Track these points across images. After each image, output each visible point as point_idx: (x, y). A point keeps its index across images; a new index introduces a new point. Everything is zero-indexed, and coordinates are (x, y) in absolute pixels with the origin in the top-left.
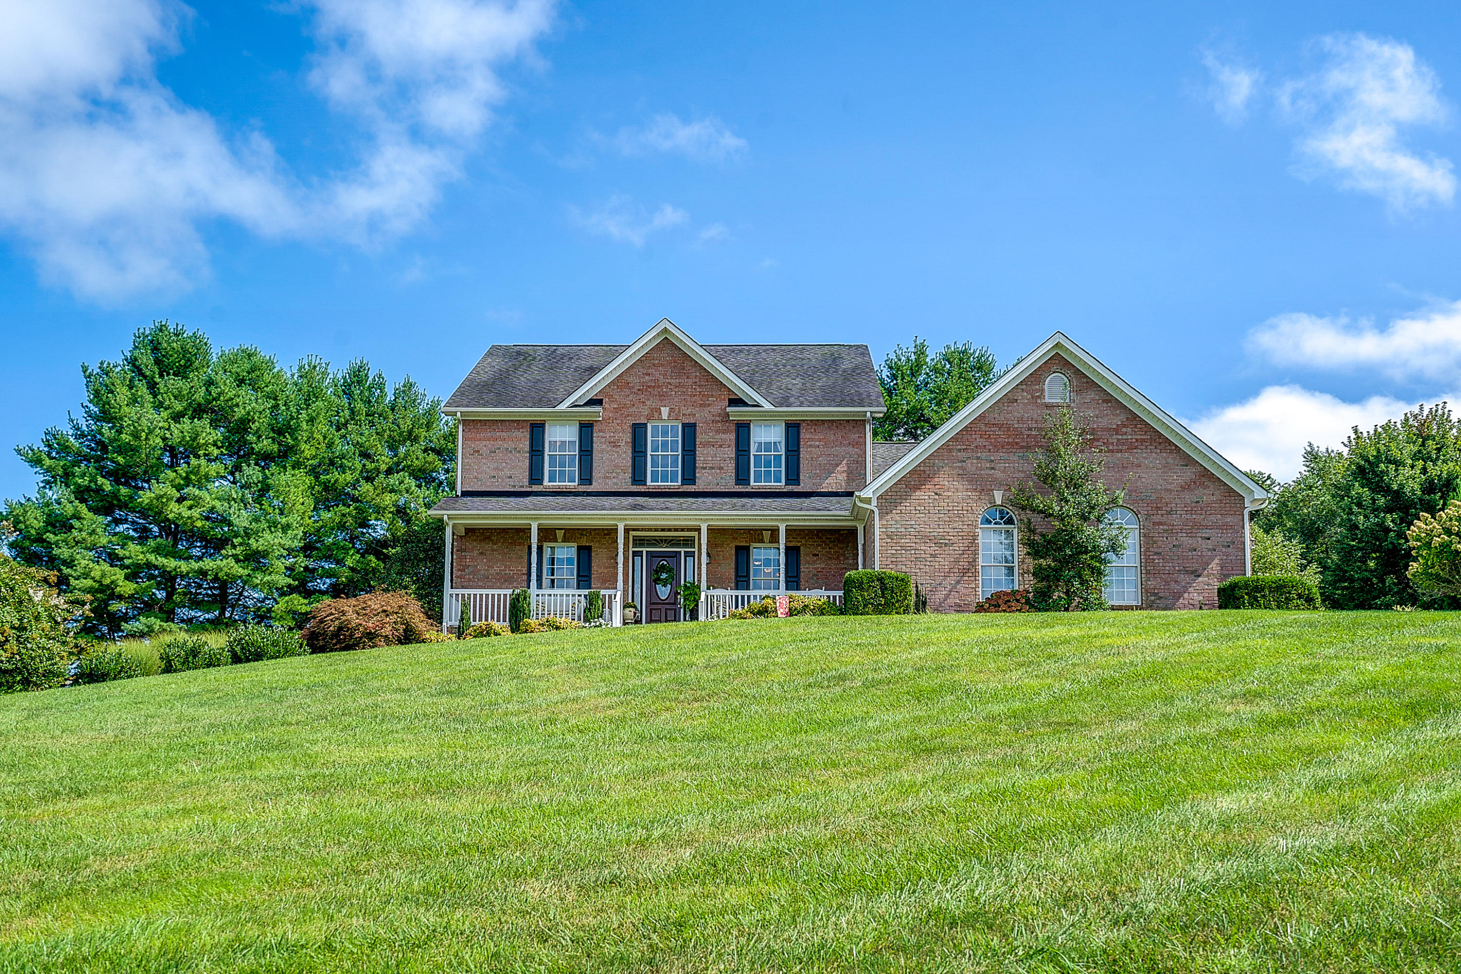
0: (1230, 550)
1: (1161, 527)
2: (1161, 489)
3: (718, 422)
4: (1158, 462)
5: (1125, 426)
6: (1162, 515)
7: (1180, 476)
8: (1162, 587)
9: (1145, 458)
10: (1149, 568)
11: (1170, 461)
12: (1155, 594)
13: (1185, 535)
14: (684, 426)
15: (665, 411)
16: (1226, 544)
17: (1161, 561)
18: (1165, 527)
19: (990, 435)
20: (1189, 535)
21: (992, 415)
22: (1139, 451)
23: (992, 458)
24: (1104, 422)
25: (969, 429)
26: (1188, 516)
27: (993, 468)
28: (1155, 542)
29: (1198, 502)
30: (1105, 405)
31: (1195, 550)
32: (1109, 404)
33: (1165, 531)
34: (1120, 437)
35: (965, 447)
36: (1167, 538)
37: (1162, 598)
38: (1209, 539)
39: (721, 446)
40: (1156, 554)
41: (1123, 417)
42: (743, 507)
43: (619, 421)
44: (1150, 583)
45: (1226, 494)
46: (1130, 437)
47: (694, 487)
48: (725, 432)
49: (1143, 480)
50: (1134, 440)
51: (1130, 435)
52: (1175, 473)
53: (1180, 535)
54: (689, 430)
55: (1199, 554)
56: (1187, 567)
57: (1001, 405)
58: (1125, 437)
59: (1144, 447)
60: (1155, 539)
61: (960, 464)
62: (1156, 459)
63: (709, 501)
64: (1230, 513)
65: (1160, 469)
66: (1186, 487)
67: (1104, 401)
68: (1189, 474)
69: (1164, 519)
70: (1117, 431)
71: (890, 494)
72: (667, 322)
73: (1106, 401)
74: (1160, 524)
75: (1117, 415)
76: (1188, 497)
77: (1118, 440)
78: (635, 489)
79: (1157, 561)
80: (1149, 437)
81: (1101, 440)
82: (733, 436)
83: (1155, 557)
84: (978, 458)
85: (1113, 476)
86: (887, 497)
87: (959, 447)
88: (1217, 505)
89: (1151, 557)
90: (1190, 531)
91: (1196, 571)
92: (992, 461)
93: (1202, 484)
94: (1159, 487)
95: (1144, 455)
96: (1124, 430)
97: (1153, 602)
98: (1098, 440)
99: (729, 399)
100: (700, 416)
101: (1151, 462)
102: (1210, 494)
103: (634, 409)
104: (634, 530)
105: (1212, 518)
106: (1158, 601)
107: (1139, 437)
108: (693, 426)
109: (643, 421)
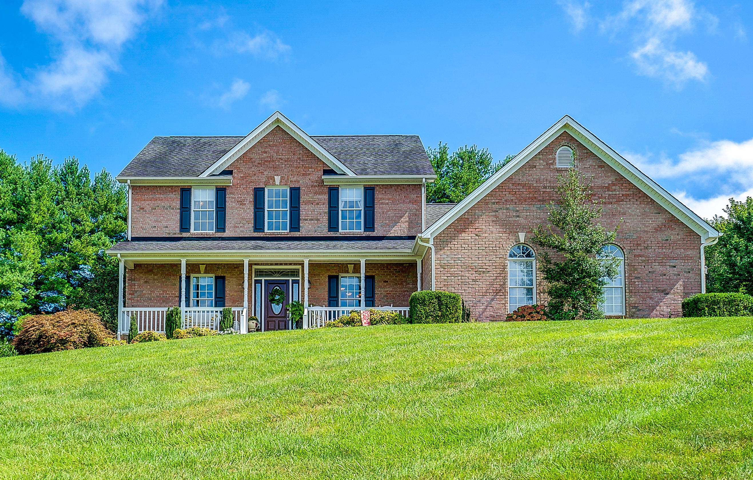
0: (690, 275)
1: (640, 258)
2: (641, 231)
3: (315, 186)
4: (638, 211)
5: (614, 185)
6: (641, 250)
7: (654, 221)
8: (641, 302)
9: (629, 208)
10: (631, 288)
11: (647, 210)
12: (635, 307)
13: (657, 264)
14: (291, 189)
15: (277, 179)
16: (687, 270)
17: (640, 283)
18: (643, 258)
19: (516, 192)
20: (661, 264)
21: (517, 177)
22: (625, 203)
23: (518, 209)
24: (599, 182)
25: (501, 188)
26: (660, 251)
27: (518, 216)
28: (636, 270)
29: (667, 240)
30: (600, 169)
31: (665, 275)
32: (603, 169)
33: (643, 261)
34: (611, 193)
35: (498, 201)
36: (644, 267)
37: (641, 310)
38: (675, 267)
39: (318, 204)
40: (637, 278)
41: (613, 178)
42: (334, 247)
43: (244, 186)
44: (632, 299)
45: (688, 234)
46: (618, 193)
47: (299, 233)
48: (321, 193)
49: (627, 224)
50: (621, 195)
51: (618, 192)
52: (651, 219)
53: (654, 264)
54: (295, 193)
55: (668, 278)
56: (659, 288)
57: (524, 170)
58: (614, 193)
59: (628, 200)
60: (635, 267)
61: (494, 214)
62: (637, 209)
63: (310, 243)
64: (690, 247)
65: (640, 216)
66: (658, 229)
67: (599, 167)
68: (661, 219)
69: (642, 253)
70: (608, 188)
71: (443, 235)
72: (279, 114)
73: (601, 167)
74: (640, 256)
75: (608, 177)
76: (660, 237)
77: (609, 195)
78: (256, 235)
79: (637, 283)
80: (632, 193)
81: (597, 195)
82: (326, 197)
83: (636, 280)
84: (507, 209)
85: (605, 221)
86: (441, 238)
87: (493, 201)
88: (680, 242)
89: (633, 280)
90: (661, 261)
91: (665, 290)
92: (517, 211)
93: (670, 227)
94: (639, 229)
95: (628, 206)
96: (614, 187)
97: (634, 313)
98: (595, 195)
99: (324, 170)
100: (303, 182)
101: (633, 211)
102: (676, 234)
103: (255, 177)
104: (255, 264)
105: (678, 251)
106: (638, 313)
107: (624, 193)
108: (298, 189)
109: (261, 186)
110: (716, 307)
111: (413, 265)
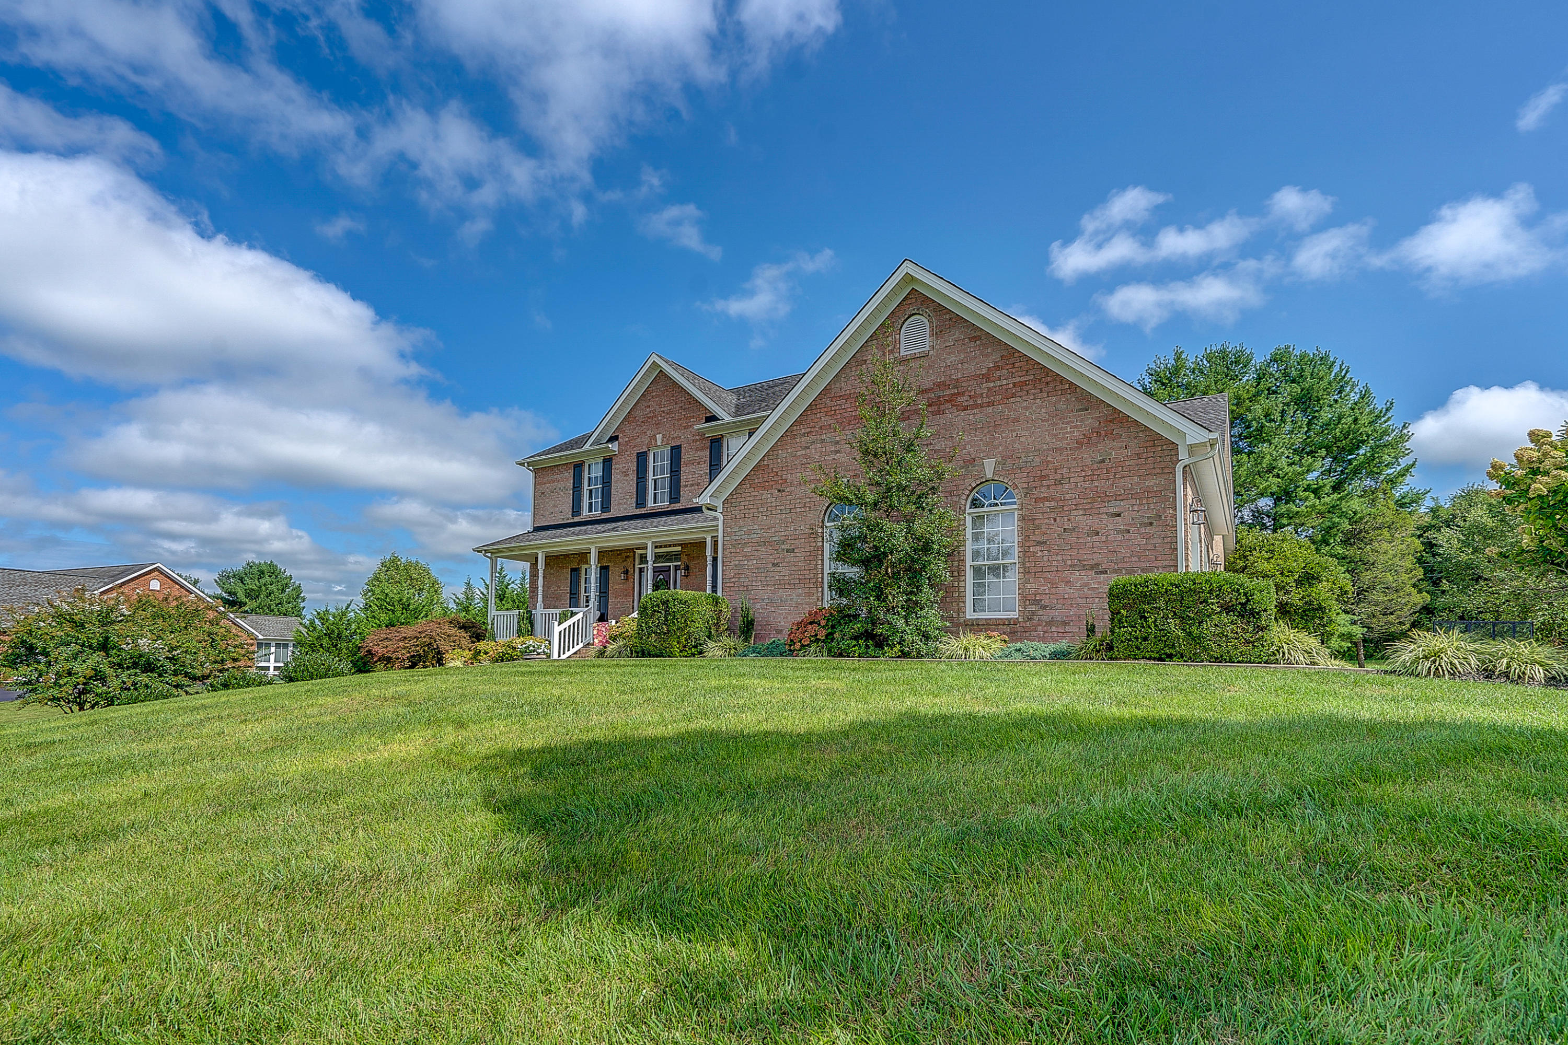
0: (1152, 530)
1: (1047, 504)
2: (1048, 450)
3: (697, 440)
4: (1043, 410)
5: (998, 368)
6: (1048, 486)
7: (1076, 427)
8: (1047, 591)
9: (1026, 408)
10: (1028, 565)
11: (1062, 406)
12: (1036, 602)
13: (1081, 512)
14: (672, 448)
15: (659, 437)
16: (1146, 521)
17: (1046, 553)
18: (1053, 504)
19: (835, 410)
20: (1089, 512)
21: (838, 385)
22: (1018, 399)
23: (838, 438)
24: (971, 368)
25: (814, 407)
26: (1087, 484)
27: (838, 452)
28: (1038, 527)
29: (1103, 461)
30: (972, 344)
31: (1097, 534)
32: (978, 342)
33: (1053, 509)
34: (992, 385)
35: (809, 430)
36: (1055, 520)
37: (1047, 606)
38: (1119, 515)
39: (699, 463)
40: (1039, 543)
41: (996, 356)
43: (629, 453)
44: (1029, 586)
45: (1148, 444)
46: (1005, 382)
47: (679, 505)
48: (702, 449)
49: (1022, 439)
50: (1011, 386)
51: (1005, 381)
52: (1069, 422)
53: (1075, 513)
54: (676, 452)
55: (1104, 539)
56: (1084, 560)
57: (848, 371)
58: (998, 383)
59: (1025, 393)
60: (1037, 522)
61: (803, 452)
62: (1041, 407)
63: (688, 516)
64: (1154, 472)
65: (1047, 420)
66: (1085, 442)
67: (971, 340)
68: (1089, 421)
69: (1052, 492)
70: (987, 377)
71: (735, 497)
72: (655, 356)
73: (974, 339)
74: (1046, 499)
75: (988, 355)
76: (1088, 456)
77: (989, 389)
78: (638, 512)
79: (1040, 554)
80: (1032, 377)
81: (967, 393)
82: (707, 452)
83: (1038, 548)
84: (823, 441)
85: (981, 440)
86: (733, 501)
87: (803, 431)
88: (1132, 463)
89: (1031, 549)
90: (1089, 506)
91: (1098, 565)
92: (837, 443)
93: (1110, 434)
94: (1045, 447)
95: (1024, 404)
96: (998, 374)
97: (1033, 613)
98: (963, 394)
99: (706, 417)
100: (684, 438)
101: (1034, 413)
102: (1121, 447)
103: (639, 440)
104: (637, 549)
105: (1126, 483)
106: (1040, 612)
107: (1017, 380)
108: (678, 448)
109: (645, 449)
110: (1146, 607)
111: (701, 544)
